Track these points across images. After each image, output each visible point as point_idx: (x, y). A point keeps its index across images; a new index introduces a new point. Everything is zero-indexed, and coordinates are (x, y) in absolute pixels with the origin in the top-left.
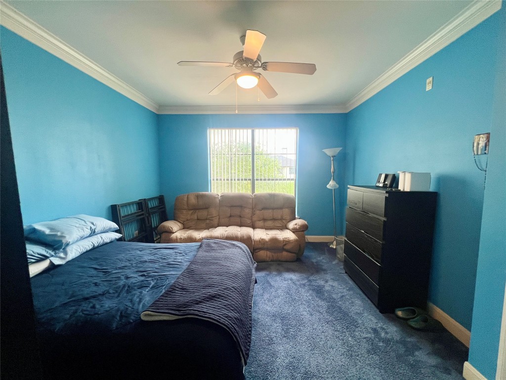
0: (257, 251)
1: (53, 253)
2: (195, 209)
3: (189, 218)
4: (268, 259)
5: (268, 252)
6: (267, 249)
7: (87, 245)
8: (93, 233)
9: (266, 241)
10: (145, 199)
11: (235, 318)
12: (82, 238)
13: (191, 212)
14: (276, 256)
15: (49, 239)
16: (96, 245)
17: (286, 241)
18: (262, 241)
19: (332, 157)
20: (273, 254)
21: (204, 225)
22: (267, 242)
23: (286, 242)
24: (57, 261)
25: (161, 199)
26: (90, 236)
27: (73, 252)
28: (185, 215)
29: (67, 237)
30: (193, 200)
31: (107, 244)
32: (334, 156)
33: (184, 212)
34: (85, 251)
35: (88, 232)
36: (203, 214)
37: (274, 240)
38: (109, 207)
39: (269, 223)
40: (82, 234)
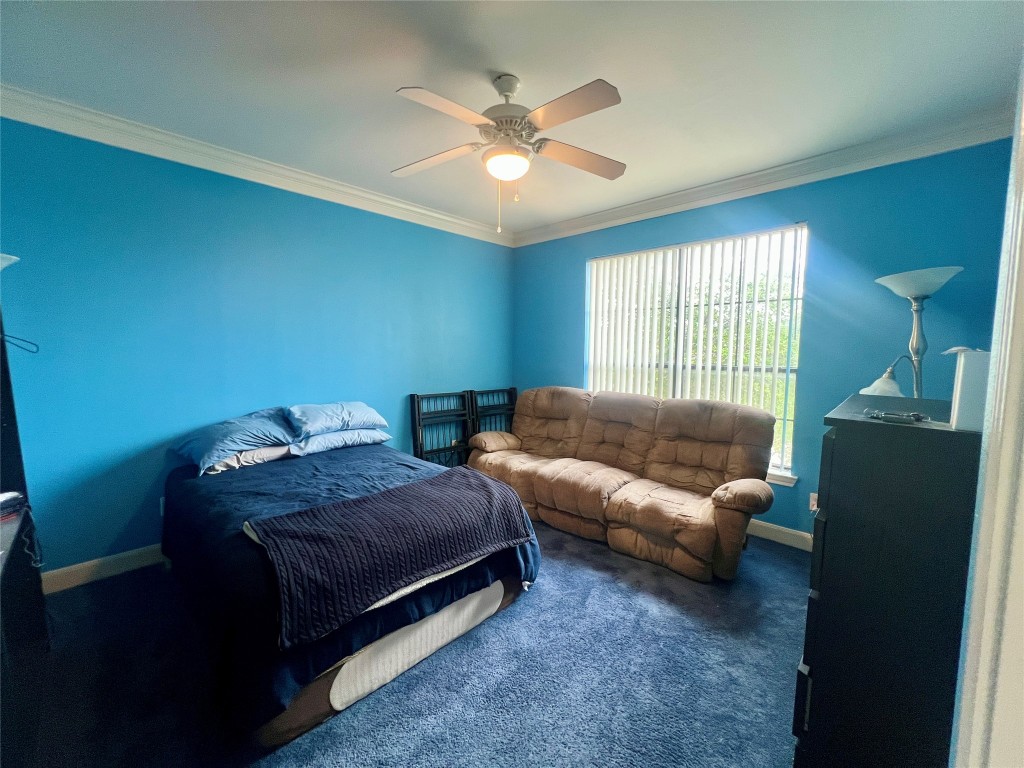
0: (612, 525)
1: (290, 440)
2: (547, 417)
3: (533, 433)
4: (637, 552)
5: (640, 537)
6: (639, 530)
7: (337, 440)
8: (345, 427)
9: (635, 509)
10: (471, 391)
11: (309, 578)
12: (328, 430)
13: (538, 422)
14: (657, 551)
15: (296, 424)
16: (349, 443)
17: (682, 524)
18: (627, 508)
19: (916, 299)
20: (652, 546)
21: (550, 450)
22: (635, 511)
23: (681, 526)
24: (294, 451)
25: (512, 394)
26: (342, 430)
27: (314, 446)
28: (526, 426)
29: (310, 424)
30: (544, 401)
31: (367, 444)
32: (926, 297)
33: (528, 420)
34: (332, 446)
35: (338, 423)
36: (556, 428)
37: (653, 513)
38: (407, 397)
39: (682, 475)
40: (329, 424)
